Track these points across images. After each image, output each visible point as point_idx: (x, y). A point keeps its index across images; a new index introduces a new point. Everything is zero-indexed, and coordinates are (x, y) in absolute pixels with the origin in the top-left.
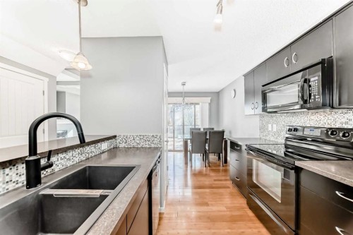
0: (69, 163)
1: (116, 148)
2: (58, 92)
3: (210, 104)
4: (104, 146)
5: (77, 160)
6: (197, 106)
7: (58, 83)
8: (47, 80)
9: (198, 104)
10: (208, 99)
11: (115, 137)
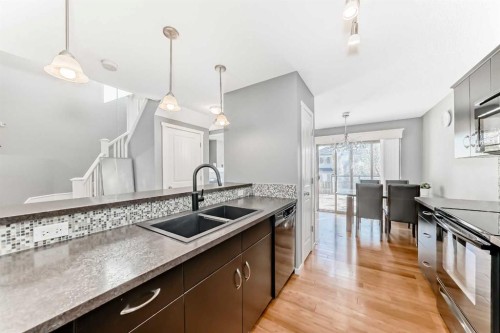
0: (214, 202)
1: (252, 196)
2: (210, 141)
3: (402, 140)
4: (241, 192)
5: (219, 201)
6: (374, 145)
7: (210, 133)
8: (202, 133)
9: (378, 141)
10: (399, 133)
11: (251, 185)
